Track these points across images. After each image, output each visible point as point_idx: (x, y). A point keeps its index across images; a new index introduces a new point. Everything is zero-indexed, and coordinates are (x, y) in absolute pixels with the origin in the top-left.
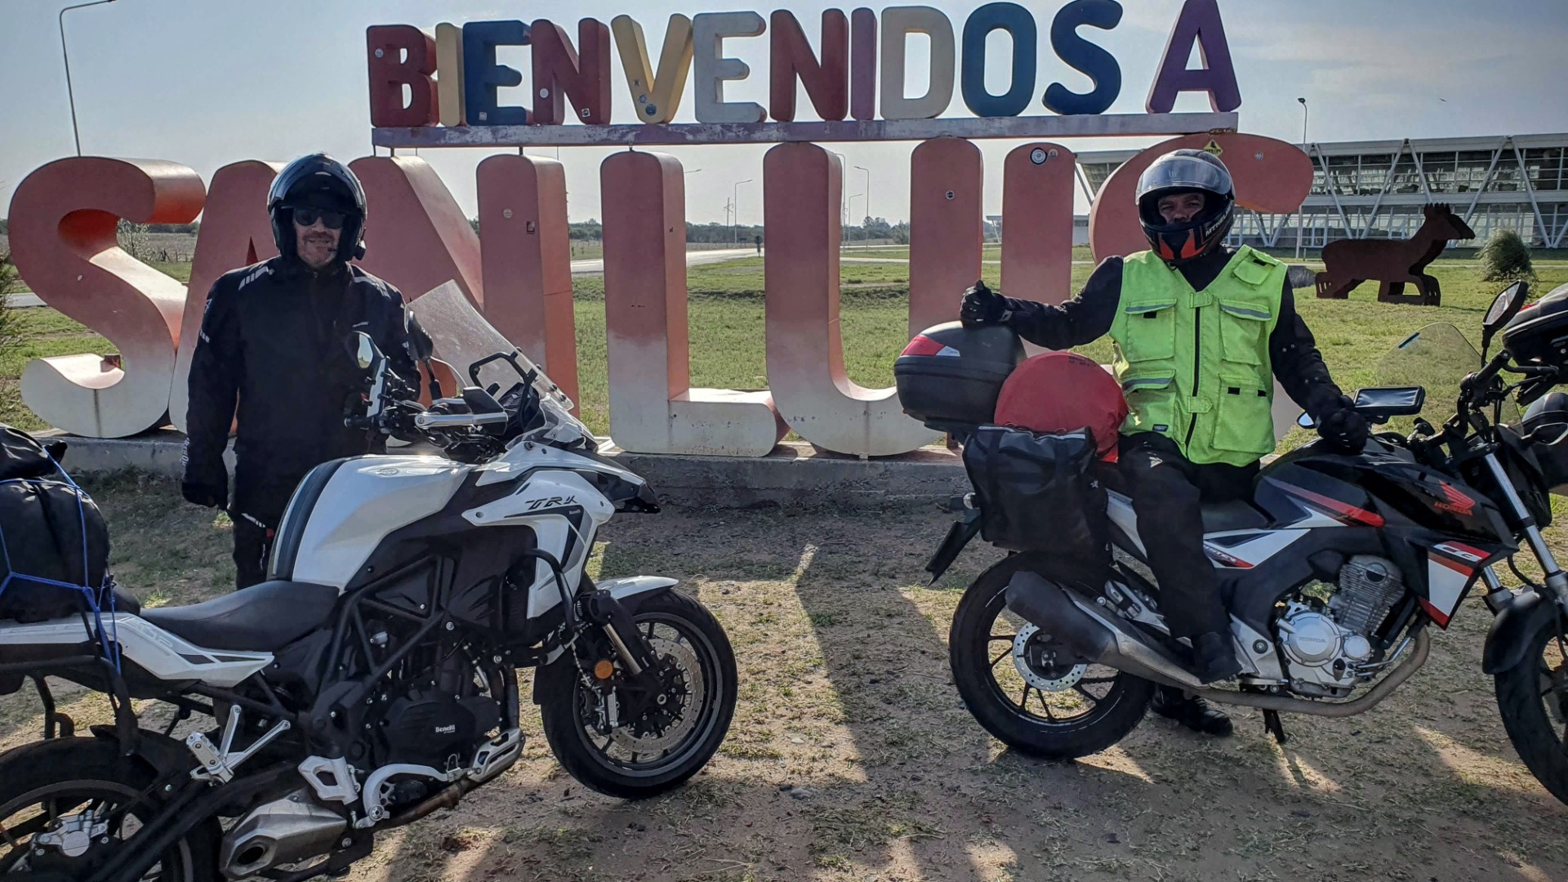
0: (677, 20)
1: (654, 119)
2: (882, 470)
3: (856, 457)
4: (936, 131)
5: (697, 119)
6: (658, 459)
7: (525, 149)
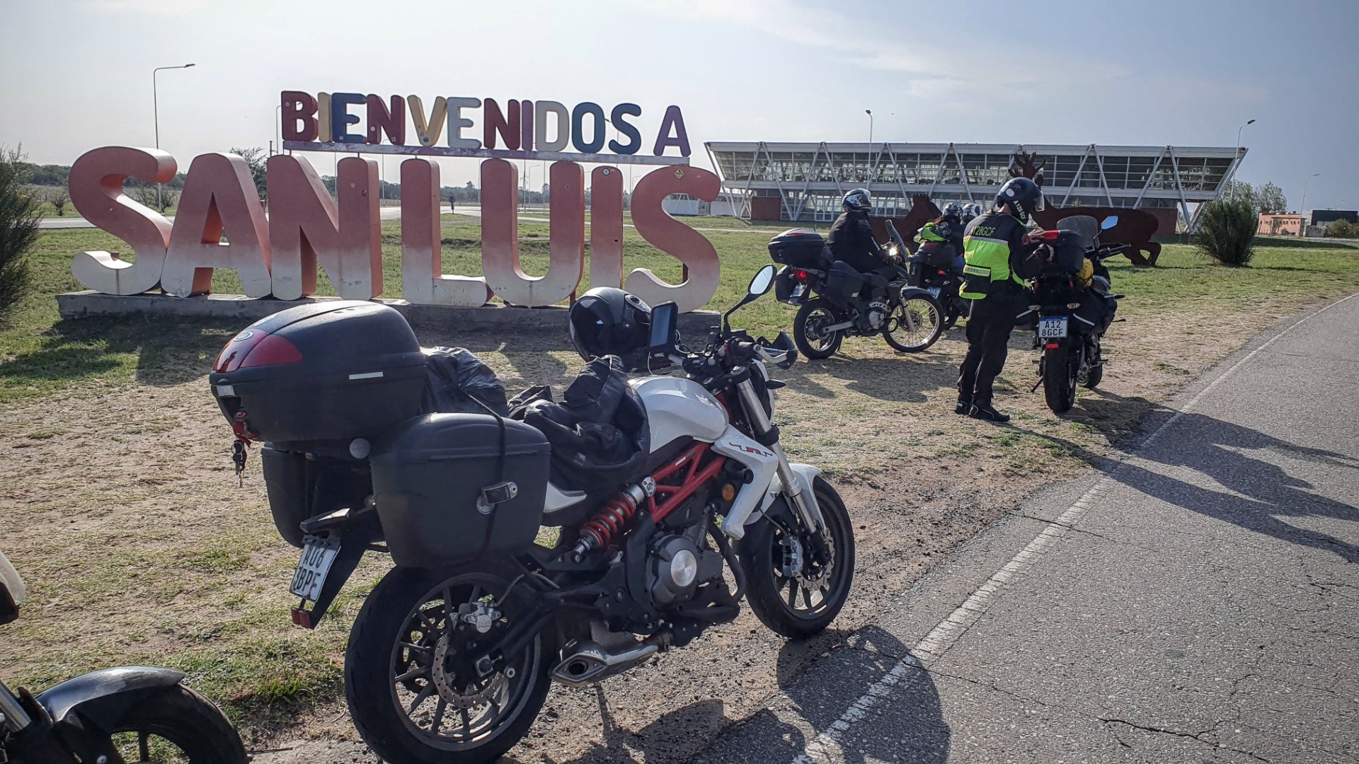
0: (439, 99)
1: (427, 144)
2: (538, 313)
3: (526, 307)
4: (561, 157)
5: (449, 144)
6: (428, 307)
7: (361, 154)
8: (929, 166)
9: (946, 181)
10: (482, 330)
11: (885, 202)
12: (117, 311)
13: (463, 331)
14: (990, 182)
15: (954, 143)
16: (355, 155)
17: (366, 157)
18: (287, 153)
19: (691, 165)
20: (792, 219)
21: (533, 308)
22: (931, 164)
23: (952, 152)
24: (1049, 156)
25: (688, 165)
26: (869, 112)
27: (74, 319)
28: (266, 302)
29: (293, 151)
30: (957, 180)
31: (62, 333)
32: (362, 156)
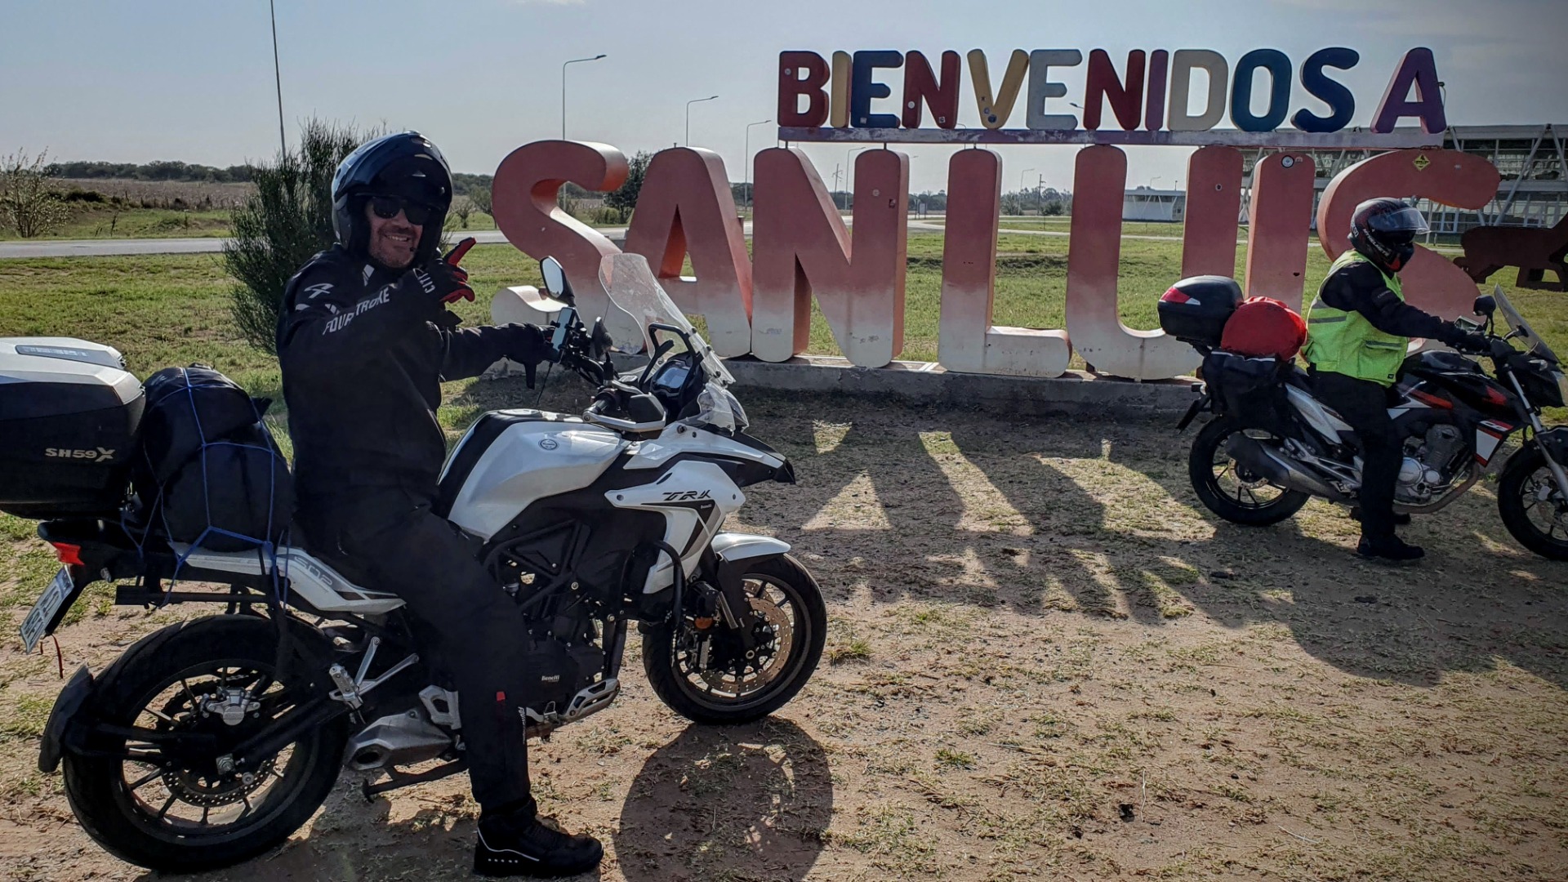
0: (1018, 55)
1: (993, 126)
2: (1152, 390)
3: (1132, 380)
4: (1211, 140)
5: (1027, 126)
6: (976, 378)
7: (888, 145)
10: (1058, 414)
13: (1028, 415)
17: (895, 149)
18: (782, 145)
21: (1143, 381)
29: (789, 143)
32: (891, 147)
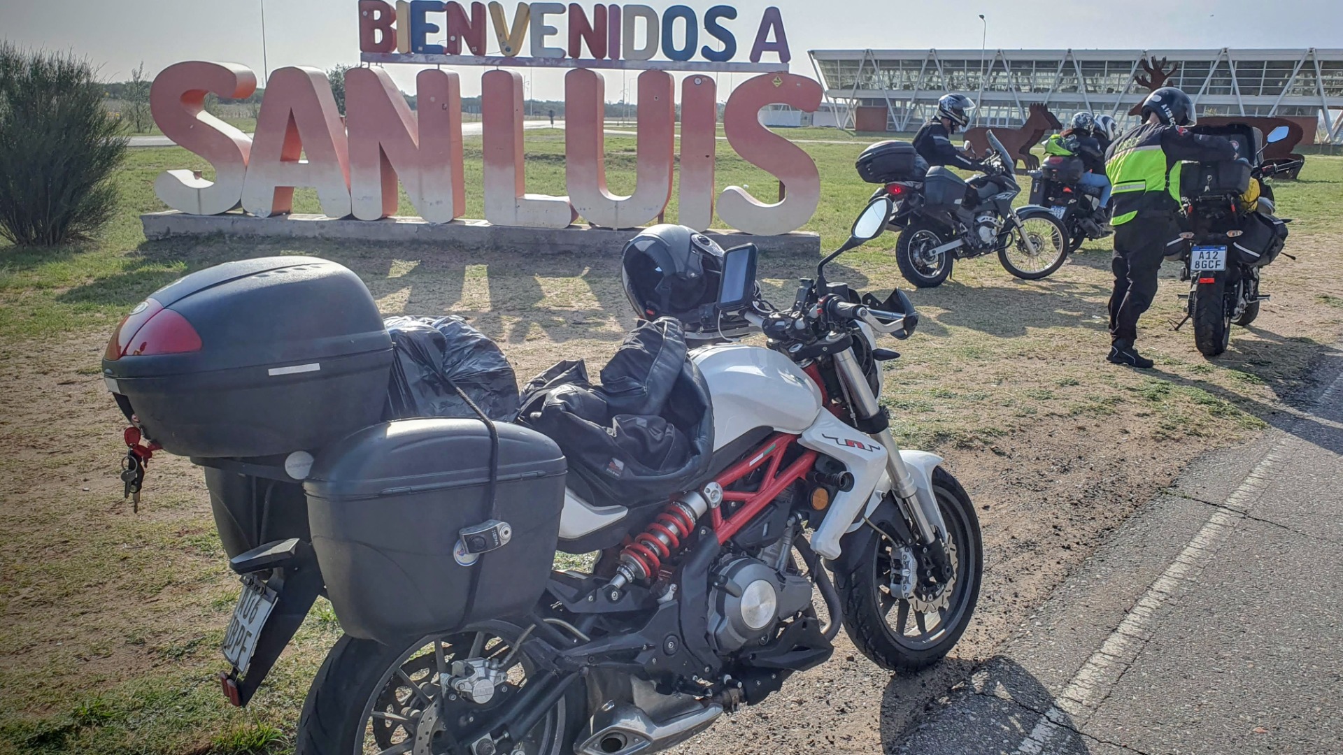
3: (611, 229)
6: (510, 229)
7: (441, 66)
8: (1045, 74)
9: (1063, 90)
10: (567, 253)
11: (998, 111)
12: (199, 231)
13: (547, 254)
14: (1110, 91)
15: (1073, 49)
16: (435, 67)
17: (447, 69)
18: (365, 65)
19: (790, 72)
20: (898, 129)
21: (619, 230)
22: (1048, 71)
23: (1069, 59)
24: (1177, 62)
25: (787, 72)
26: (982, 17)
27: (158, 240)
28: (346, 222)
29: (371, 64)
30: (1075, 88)
31: (145, 254)
32: (443, 68)
